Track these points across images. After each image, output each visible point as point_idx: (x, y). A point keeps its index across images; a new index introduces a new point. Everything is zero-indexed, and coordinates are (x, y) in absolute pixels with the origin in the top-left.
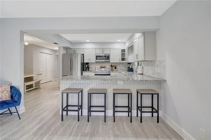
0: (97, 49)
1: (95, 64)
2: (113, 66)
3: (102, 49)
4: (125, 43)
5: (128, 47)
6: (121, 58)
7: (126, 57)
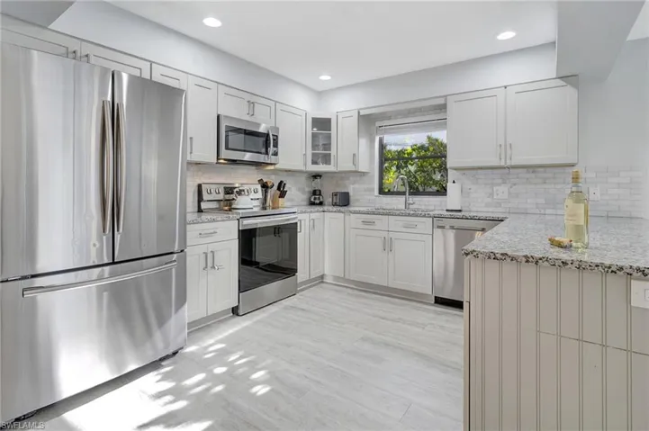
0: (226, 89)
2: (271, 186)
3: (248, 97)
4: (320, 94)
5: (361, 114)
6: (310, 152)
7: (333, 152)
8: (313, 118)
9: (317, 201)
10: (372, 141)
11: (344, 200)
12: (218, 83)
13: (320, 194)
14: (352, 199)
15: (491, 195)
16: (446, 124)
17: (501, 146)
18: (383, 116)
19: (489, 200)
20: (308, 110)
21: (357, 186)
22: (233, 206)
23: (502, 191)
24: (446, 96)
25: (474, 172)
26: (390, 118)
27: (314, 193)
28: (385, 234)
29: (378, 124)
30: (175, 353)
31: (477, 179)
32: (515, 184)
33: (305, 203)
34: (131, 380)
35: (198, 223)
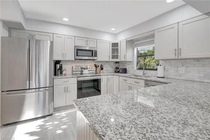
0: (78, 38)
1: (70, 63)
2: (98, 66)
3: (85, 39)
4: (115, 35)
5: (127, 40)
6: (111, 55)
7: (119, 54)
8: (112, 43)
9: (117, 71)
10: (134, 50)
11: (125, 71)
12: (75, 36)
13: (118, 69)
14: (128, 71)
15: (177, 71)
16: (154, 42)
17: (176, 49)
18: (137, 40)
19: (176, 73)
20: (110, 41)
21: (129, 66)
22: (83, 73)
23: (182, 70)
24: (154, 30)
25: (170, 61)
26: (139, 41)
27: (116, 68)
28: (129, 85)
29: (135, 43)
30: (51, 115)
31: (171, 64)
32: (188, 67)
33: (113, 72)
34: (36, 120)
35: (62, 78)
